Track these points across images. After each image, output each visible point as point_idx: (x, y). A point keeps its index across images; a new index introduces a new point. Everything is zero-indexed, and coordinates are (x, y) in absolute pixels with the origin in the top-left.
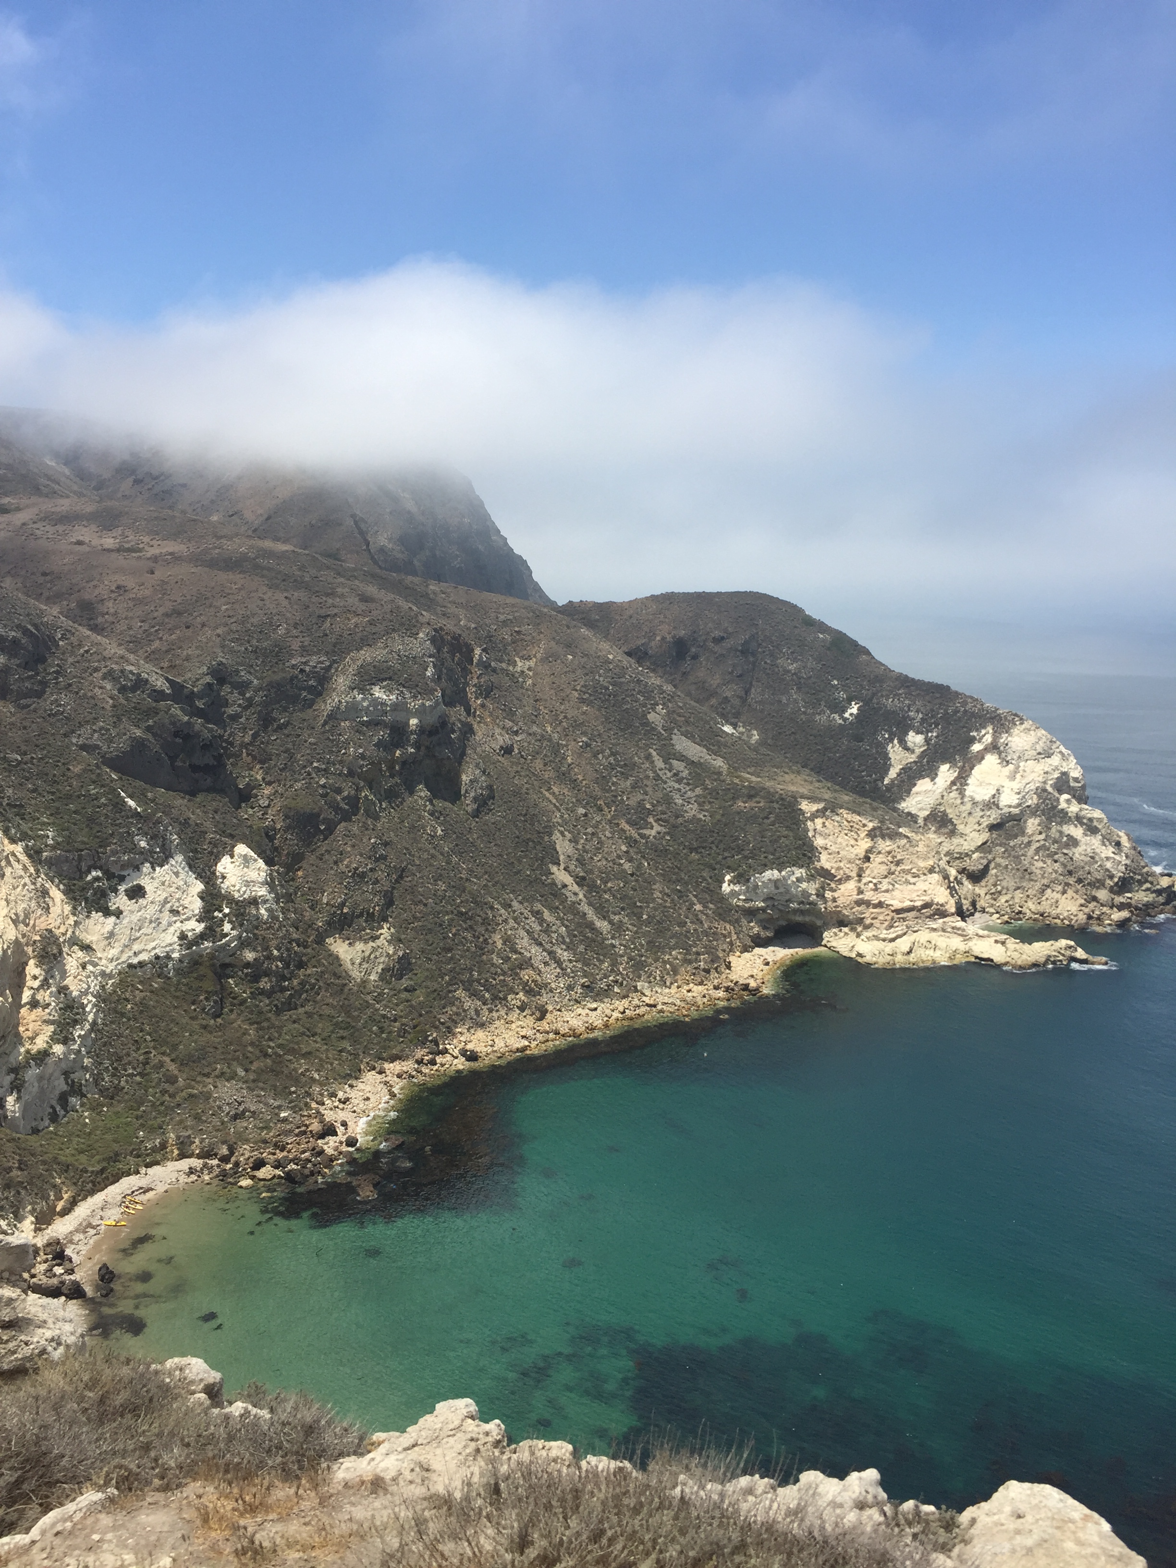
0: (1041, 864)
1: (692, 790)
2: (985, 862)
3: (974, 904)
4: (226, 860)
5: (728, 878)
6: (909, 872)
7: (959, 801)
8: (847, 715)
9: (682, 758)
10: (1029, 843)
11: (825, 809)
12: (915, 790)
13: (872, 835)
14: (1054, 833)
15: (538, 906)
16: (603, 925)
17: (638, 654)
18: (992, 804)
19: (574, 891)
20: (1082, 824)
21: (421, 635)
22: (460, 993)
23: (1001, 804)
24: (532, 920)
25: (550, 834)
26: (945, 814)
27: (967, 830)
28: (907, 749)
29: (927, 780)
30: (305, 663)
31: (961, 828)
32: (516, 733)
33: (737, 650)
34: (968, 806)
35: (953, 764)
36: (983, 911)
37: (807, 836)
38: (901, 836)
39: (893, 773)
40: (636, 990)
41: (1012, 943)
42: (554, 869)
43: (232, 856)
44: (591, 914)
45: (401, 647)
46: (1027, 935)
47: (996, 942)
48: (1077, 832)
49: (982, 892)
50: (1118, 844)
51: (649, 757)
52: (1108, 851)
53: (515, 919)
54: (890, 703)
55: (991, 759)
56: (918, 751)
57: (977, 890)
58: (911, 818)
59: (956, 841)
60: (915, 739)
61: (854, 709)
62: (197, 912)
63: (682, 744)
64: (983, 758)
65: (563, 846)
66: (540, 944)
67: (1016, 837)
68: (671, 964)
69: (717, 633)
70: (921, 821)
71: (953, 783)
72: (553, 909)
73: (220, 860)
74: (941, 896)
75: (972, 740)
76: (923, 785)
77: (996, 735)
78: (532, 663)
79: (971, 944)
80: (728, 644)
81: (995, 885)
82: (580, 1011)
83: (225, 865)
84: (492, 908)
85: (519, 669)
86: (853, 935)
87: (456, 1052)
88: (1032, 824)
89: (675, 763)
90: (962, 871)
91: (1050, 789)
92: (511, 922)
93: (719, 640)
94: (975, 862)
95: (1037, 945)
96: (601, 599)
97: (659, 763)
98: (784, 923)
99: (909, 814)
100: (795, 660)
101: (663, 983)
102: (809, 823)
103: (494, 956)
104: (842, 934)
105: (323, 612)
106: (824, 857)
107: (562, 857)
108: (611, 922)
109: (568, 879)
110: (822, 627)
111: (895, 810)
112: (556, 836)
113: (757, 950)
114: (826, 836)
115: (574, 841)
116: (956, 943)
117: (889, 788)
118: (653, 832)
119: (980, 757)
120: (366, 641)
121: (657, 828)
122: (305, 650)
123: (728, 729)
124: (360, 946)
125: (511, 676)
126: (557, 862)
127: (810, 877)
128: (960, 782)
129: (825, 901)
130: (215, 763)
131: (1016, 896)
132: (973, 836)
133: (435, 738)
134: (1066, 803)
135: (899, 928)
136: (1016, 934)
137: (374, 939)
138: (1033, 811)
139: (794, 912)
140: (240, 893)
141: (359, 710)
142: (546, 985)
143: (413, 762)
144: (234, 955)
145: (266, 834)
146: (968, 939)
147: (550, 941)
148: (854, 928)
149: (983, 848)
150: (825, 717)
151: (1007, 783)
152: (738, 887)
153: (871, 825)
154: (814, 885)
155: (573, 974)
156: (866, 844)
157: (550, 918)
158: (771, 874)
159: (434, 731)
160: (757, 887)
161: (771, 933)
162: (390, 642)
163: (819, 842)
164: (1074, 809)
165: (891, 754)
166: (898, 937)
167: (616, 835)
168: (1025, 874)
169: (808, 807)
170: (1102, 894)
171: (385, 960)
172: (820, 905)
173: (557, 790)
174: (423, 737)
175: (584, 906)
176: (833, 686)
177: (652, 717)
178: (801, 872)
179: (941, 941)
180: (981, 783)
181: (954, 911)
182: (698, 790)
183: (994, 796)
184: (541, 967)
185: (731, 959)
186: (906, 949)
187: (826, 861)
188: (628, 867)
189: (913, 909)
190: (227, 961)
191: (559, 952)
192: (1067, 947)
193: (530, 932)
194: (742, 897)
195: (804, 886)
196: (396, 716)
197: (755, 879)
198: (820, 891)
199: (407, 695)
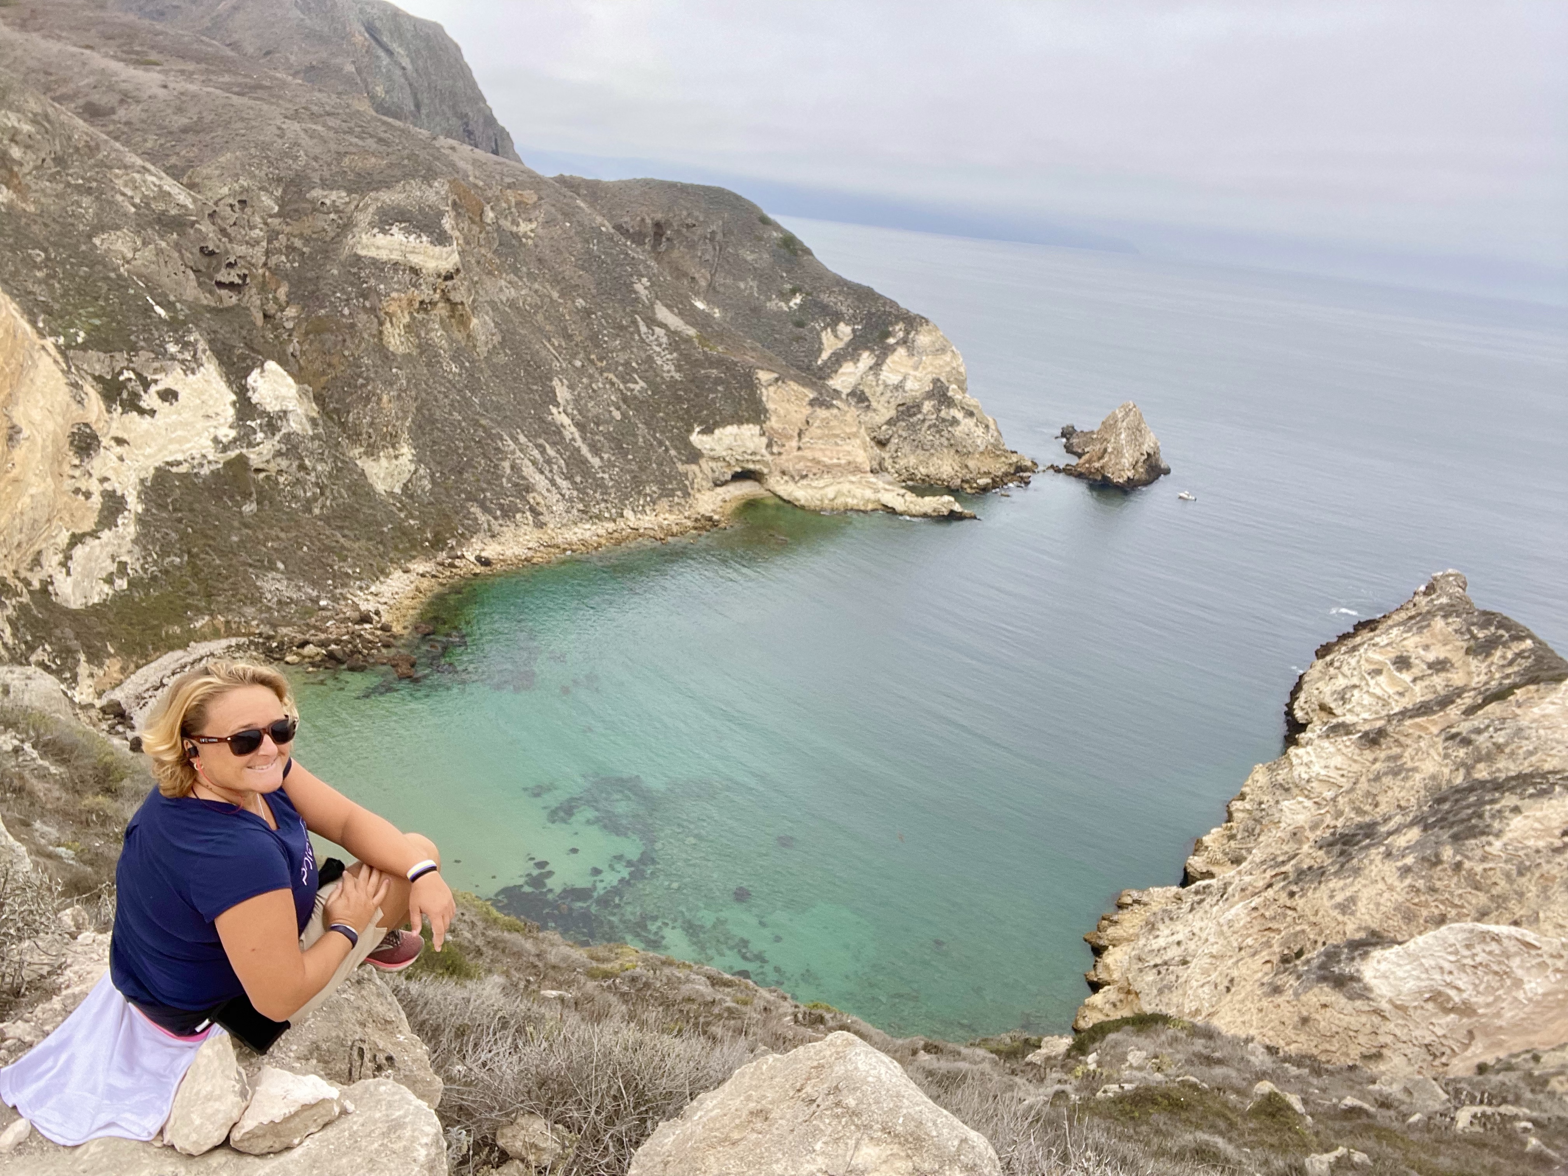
0: (931, 438)
1: (671, 354)
2: (890, 433)
3: (880, 464)
4: (255, 374)
5: (697, 429)
6: (838, 436)
7: (874, 383)
8: (792, 304)
9: (663, 326)
10: (924, 420)
11: (776, 380)
12: (841, 371)
13: (811, 403)
14: (943, 414)
15: (541, 441)
16: (596, 462)
17: (623, 229)
18: (899, 387)
19: (571, 431)
20: (963, 408)
21: (436, 184)
22: (475, 509)
23: (907, 388)
24: (536, 453)
25: (551, 380)
26: (863, 392)
27: (880, 407)
28: (836, 336)
29: (851, 363)
30: (326, 196)
31: (874, 404)
32: (521, 288)
33: (706, 237)
34: (881, 387)
35: (872, 350)
36: (887, 471)
37: (761, 401)
38: (832, 405)
39: (825, 356)
40: (622, 516)
41: (910, 496)
42: (554, 410)
43: (263, 371)
44: (585, 451)
45: (418, 193)
46: (919, 491)
47: (897, 494)
48: (959, 415)
49: (886, 455)
50: (987, 427)
51: (634, 322)
52: (980, 431)
53: (521, 450)
54: (825, 298)
55: (901, 351)
56: (847, 339)
57: (883, 455)
58: (837, 393)
59: (870, 414)
60: (845, 330)
61: (798, 300)
62: (230, 420)
63: (662, 313)
64: (895, 350)
65: (562, 393)
66: (542, 473)
67: (915, 414)
68: (650, 496)
69: (690, 221)
70: (844, 396)
71: (871, 368)
72: (553, 444)
73: (249, 374)
74: (860, 457)
75: (888, 334)
76: (847, 368)
77: (907, 333)
78: (534, 225)
79: (879, 495)
80: (700, 231)
81: (896, 451)
82: (576, 530)
83: (254, 378)
84: (502, 440)
85: (522, 229)
86: (791, 483)
87: (472, 559)
88: (927, 406)
89: (657, 330)
90: (874, 439)
91: (942, 379)
92: (518, 453)
93: (690, 227)
94: (885, 432)
95: (927, 499)
97: (643, 329)
98: (739, 470)
99: (836, 390)
100: (753, 252)
101: (644, 512)
102: (763, 390)
103: (504, 480)
104: (782, 482)
105: (341, 149)
106: (774, 419)
107: (561, 401)
108: (601, 458)
109: (566, 421)
110: (778, 227)
111: (826, 384)
112: (556, 382)
113: (717, 490)
114: (775, 401)
115: (571, 387)
116: (869, 494)
117: (820, 369)
118: (637, 387)
119: (892, 349)
120: (385, 184)
121: (642, 384)
122: (324, 184)
123: (699, 304)
124: (384, 462)
125: (515, 236)
126: (558, 405)
127: (763, 434)
128: (876, 367)
129: (772, 454)
130: (240, 282)
131: (910, 460)
132: (883, 412)
133: (449, 283)
134: (953, 391)
135: (827, 479)
136: (911, 489)
137: (396, 457)
138: (929, 395)
139: (748, 461)
140: (272, 407)
141: (378, 248)
142: (548, 507)
143: (430, 303)
144: (268, 462)
145: (292, 354)
146: (877, 491)
147: (551, 471)
148: (793, 477)
149: (890, 422)
150: (775, 304)
151: (912, 372)
152: (705, 438)
153: (811, 396)
154: (764, 440)
155: (571, 500)
156: (807, 410)
157: (551, 452)
158: (731, 429)
159: (449, 277)
160: (720, 439)
161: (728, 477)
162: (408, 188)
163: (770, 406)
164: (958, 397)
165: (824, 340)
166: (827, 486)
167: (608, 386)
168: (920, 446)
169: (764, 376)
170: (971, 464)
171: (407, 476)
172: (769, 458)
173: (556, 344)
174: (440, 280)
175: (579, 443)
176: (782, 277)
177: (638, 287)
178: (755, 429)
179: (858, 492)
180: (892, 371)
181: (868, 469)
182: (675, 355)
183: (901, 382)
184: (544, 492)
185: (698, 495)
186: (831, 496)
187: (773, 423)
188: (617, 415)
189: (839, 465)
190: (261, 466)
191: (559, 481)
192: (949, 502)
193: (534, 463)
194: (708, 447)
195: (756, 439)
196: (414, 258)
197: (719, 432)
198: (769, 446)
199: (425, 238)
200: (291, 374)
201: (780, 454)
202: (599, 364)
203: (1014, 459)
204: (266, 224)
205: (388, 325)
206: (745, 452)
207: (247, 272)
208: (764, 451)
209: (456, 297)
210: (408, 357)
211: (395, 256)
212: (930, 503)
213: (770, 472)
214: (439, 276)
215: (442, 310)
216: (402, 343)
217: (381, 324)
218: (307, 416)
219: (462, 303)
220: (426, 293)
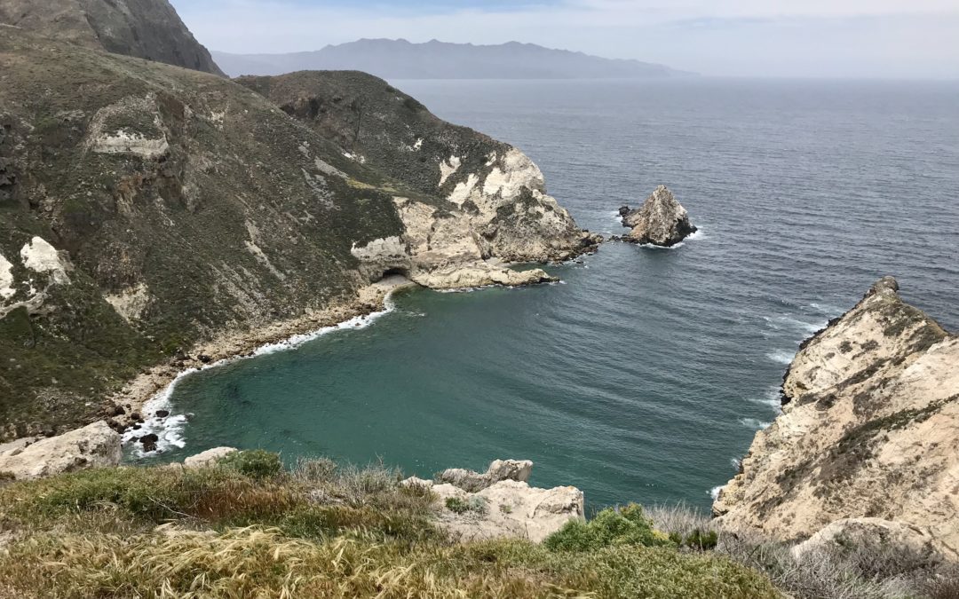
0: (523, 228)
1: (330, 192)
2: (495, 229)
3: (490, 252)
4: (26, 247)
5: (354, 244)
6: (455, 236)
7: (480, 195)
8: (415, 146)
9: (322, 173)
10: (517, 217)
11: (407, 202)
12: (456, 189)
13: (434, 216)
14: (530, 210)
15: (240, 267)
16: (281, 276)
17: (288, 109)
18: (497, 196)
19: (262, 256)
20: (544, 205)
21: (148, 97)
22: (195, 322)
23: (503, 196)
24: (237, 276)
25: (243, 222)
26: (473, 203)
27: (485, 212)
28: (450, 166)
29: (462, 183)
30: (68, 115)
31: (481, 210)
32: (216, 160)
33: (349, 107)
34: (485, 197)
35: (475, 173)
36: (495, 256)
37: (398, 218)
38: (450, 216)
39: (443, 180)
40: (304, 313)
41: (511, 272)
42: (248, 243)
43: (31, 245)
44: (272, 269)
45: (135, 105)
46: (518, 268)
47: (503, 272)
48: (541, 210)
49: (494, 245)
50: (562, 216)
51: (302, 173)
52: (557, 220)
53: (226, 276)
54: (440, 139)
55: (496, 171)
56: (457, 166)
57: (491, 245)
58: (454, 205)
59: (479, 217)
60: (455, 160)
61: (419, 143)
62: (10, 282)
63: (321, 165)
64: (492, 170)
65: (252, 230)
66: (242, 289)
67: (511, 214)
68: (324, 296)
69: (336, 96)
70: (460, 207)
71: (476, 185)
72: (249, 268)
73: (22, 248)
74: (474, 249)
75: (486, 160)
76: (460, 186)
77: (498, 156)
78: (222, 115)
79: (490, 274)
80: (344, 103)
81: (500, 241)
82: (271, 327)
83: (26, 250)
84: (211, 269)
85: (214, 119)
86: (427, 274)
87: (196, 358)
88: (518, 207)
89: (318, 177)
90: (483, 234)
91: (527, 187)
92: (224, 278)
93: (337, 101)
94: (490, 229)
95: (524, 273)
96: (262, 74)
97: (308, 177)
98: (388, 269)
99: (453, 203)
100: (383, 114)
101: (320, 308)
102: (399, 210)
103: (214, 299)
104: (421, 273)
105: (77, 81)
106: (409, 230)
107: (252, 236)
108: (285, 274)
109: (257, 250)
110: (399, 93)
111: (445, 200)
112: (247, 223)
113: (374, 285)
114: (408, 217)
115: (259, 226)
116: (482, 274)
117: (441, 189)
118: (308, 219)
119: (490, 170)
120: (110, 101)
121: (310, 216)
122: (66, 107)
123: (347, 155)
124: (126, 297)
125: (209, 124)
126: (250, 241)
127: (402, 242)
128: (480, 184)
129: (410, 254)
130: (10, 183)
131: (511, 246)
132: (488, 215)
133: (163, 164)
134: (536, 194)
135: (452, 267)
136: (513, 268)
137: (135, 293)
138: (519, 199)
139: (393, 262)
140: (39, 268)
141: (110, 146)
142: (249, 314)
143: (151, 180)
144: (40, 308)
145: (53, 229)
146: (488, 271)
147: (249, 288)
148: (427, 270)
149: (494, 221)
150: (403, 147)
151: (505, 184)
152: (360, 250)
153: (434, 210)
154: (404, 246)
155: (265, 306)
156: (432, 221)
157: (248, 274)
158: (379, 241)
159: (162, 159)
160: (372, 249)
161: (380, 275)
162: (127, 102)
163: (405, 221)
164: (540, 197)
165: (442, 169)
166: (451, 273)
167: (285, 221)
168: (516, 235)
169: (398, 201)
170: (555, 243)
171: (143, 305)
172: (408, 257)
173: (245, 195)
174: (155, 163)
175: (268, 265)
176: (406, 128)
177: (301, 148)
178: (396, 239)
179: (474, 274)
180: (491, 185)
181: (480, 256)
182: (333, 193)
183: (498, 192)
184: (245, 303)
185: (359, 291)
186: (456, 279)
187: (410, 232)
188: (294, 240)
189: (458, 257)
190: (36, 312)
191: (255, 294)
192: (539, 273)
193: (237, 284)
194: (363, 255)
195: (399, 247)
196: (135, 150)
197: (370, 244)
198: (408, 250)
199: (142, 136)
200: (52, 243)
201: (416, 254)
202: (278, 206)
203: (585, 235)
204: (25, 139)
205: (121, 200)
206: (391, 256)
207: (14, 175)
208: (404, 253)
209: (169, 173)
210: (137, 219)
211: (122, 150)
212: (525, 276)
213: (410, 267)
214: (155, 160)
215: (160, 183)
216: (133, 211)
217: (116, 199)
218: (66, 272)
219: (174, 176)
220: (147, 173)
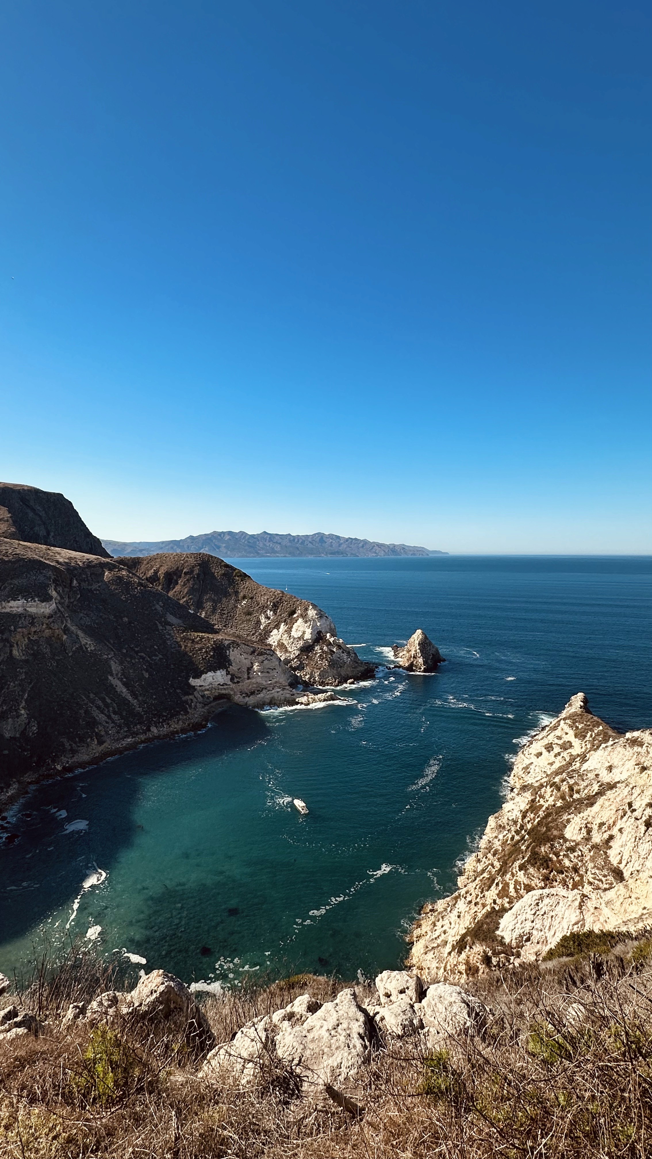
5: (192, 676)
7: (288, 638)
8: (242, 604)
9: (170, 624)
10: (316, 654)
11: (233, 644)
12: (271, 634)
14: (325, 649)
15: (103, 695)
16: (134, 702)
17: (150, 580)
18: (301, 639)
19: (121, 688)
20: (335, 645)
22: (63, 739)
23: (305, 639)
24: (100, 703)
25: (109, 662)
26: (283, 643)
27: (292, 650)
28: (267, 617)
29: (276, 630)
31: (289, 649)
33: (194, 577)
34: (292, 640)
35: (285, 623)
36: (299, 683)
37: (226, 656)
38: (265, 654)
39: (262, 627)
40: (150, 730)
41: (311, 694)
44: (129, 696)
45: (34, 578)
46: (316, 691)
47: (304, 695)
48: (333, 648)
50: (349, 652)
51: (156, 624)
52: (345, 655)
53: (91, 702)
54: (260, 599)
55: (300, 620)
56: (272, 618)
57: (297, 674)
59: (287, 654)
60: (270, 613)
61: (245, 602)
63: (171, 618)
65: (115, 667)
66: (103, 713)
67: (310, 651)
68: (166, 717)
69: (186, 570)
70: (273, 647)
71: (286, 631)
72: (110, 696)
74: (282, 678)
75: (293, 614)
76: (274, 632)
77: (302, 611)
80: (191, 575)
81: (303, 672)
82: (123, 742)
84: (80, 698)
86: (246, 697)
88: (317, 646)
89: (168, 627)
91: (322, 632)
92: (89, 704)
93: (187, 573)
94: (295, 663)
95: (320, 695)
97: (160, 628)
98: (217, 694)
99: (269, 645)
101: (162, 726)
102: (227, 651)
103: (81, 720)
104: (241, 697)
106: (233, 664)
107: (114, 672)
108: (138, 700)
109: (117, 682)
110: (231, 568)
111: (263, 643)
112: (111, 663)
113: (206, 707)
114: (234, 656)
115: (121, 663)
116: (289, 696)
119: (296, 620)
123: (191, 611)
124: (10, 721)
125: (90, 591)
126: (112, 675)
127: (228, 674)
128: (289, 631)
129: (234, 683)
131: (312, 676)
132: (294, 652)
133: (51, 620)
134: (329, 637)
135: (266, 692)
137: (18, 717)
138: (316, 641)
139: (221, 689)
141: (11, 607)
142: (106, 732)
146: (293, 695)
147: (109, 711)
148: (247, 694)
149: (298, 657)
151: (306, 629)
152: (196, 680)
153: (252, 650)
154: (229, 677)
155: (120, 726)
156: (251, 658)
157: (109, 701)
158: (210, 674)
159: (50, 616)
160: (205, 679)
161: (211, 699)
162: (29, 576)
163: (231, 658)
164: (332, 639)
165: (261, 619)
166: (265, 696)
167: (141, 660)
168: (315, 666)
169: (226, 643)
170: (343, 673)
171: (23, 727)
172: (233, 686)
173: (112, 642)
174: (45, 619)
175: (125, 693)
177: (157, 607)
178: (224, 672)
180: (297, 631)
181: (287, 683)
183: (302, 635)
184: (104, 723)
185: (194, 711)
187: (233, 666)
188: (147, 675)
189: (272, 684)
191: (113, 716)
193: (98, 707)
194: (198, 684)
195: (226, 678)
196: (32, 610)
197: (203, 676)
198: (232, 680)
199: (36, 599)
201: (238, 682)
202: (136, 649)
203: (365, 666)
205: (15, 646)
206: (219, 684)
208: (229, 683)
209: (54, 627)
210: (26, 661)
211: (20, 611)
213: (235, 692)
214: (45, 617)
215: (46, 634)
216: (24, 655)
217: (11, 646)
219: (58, 629)
220: (38, 627)
